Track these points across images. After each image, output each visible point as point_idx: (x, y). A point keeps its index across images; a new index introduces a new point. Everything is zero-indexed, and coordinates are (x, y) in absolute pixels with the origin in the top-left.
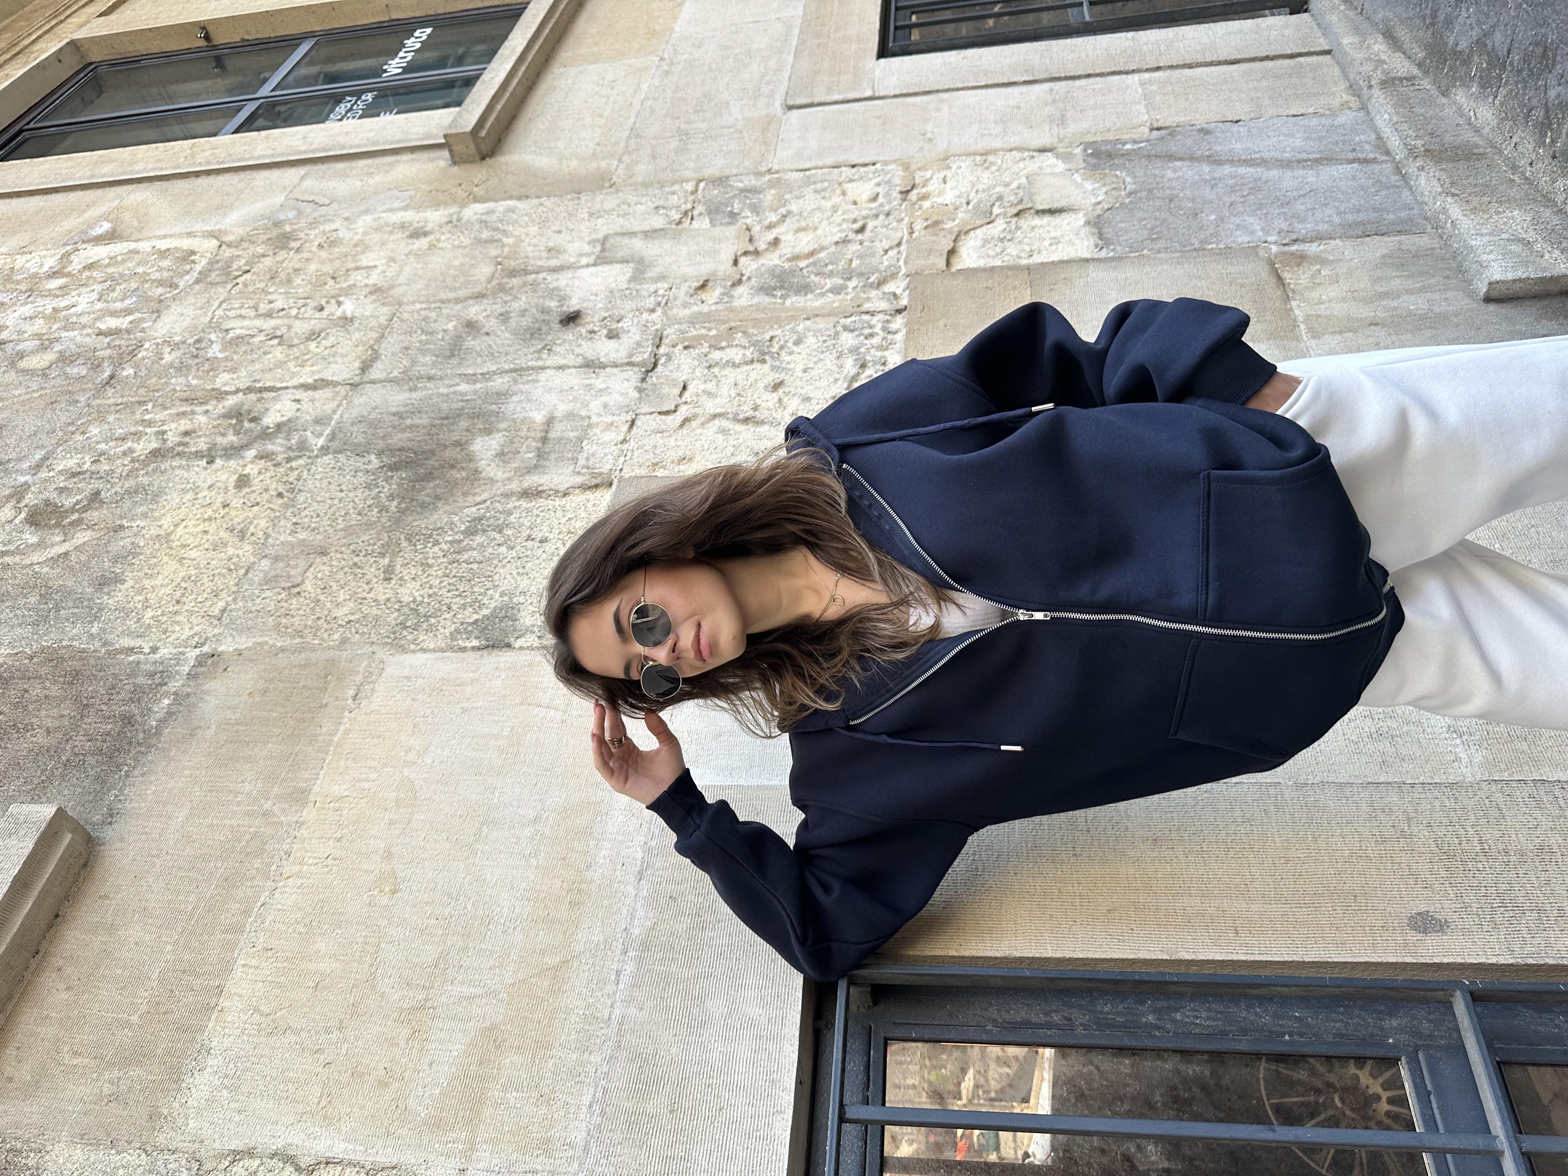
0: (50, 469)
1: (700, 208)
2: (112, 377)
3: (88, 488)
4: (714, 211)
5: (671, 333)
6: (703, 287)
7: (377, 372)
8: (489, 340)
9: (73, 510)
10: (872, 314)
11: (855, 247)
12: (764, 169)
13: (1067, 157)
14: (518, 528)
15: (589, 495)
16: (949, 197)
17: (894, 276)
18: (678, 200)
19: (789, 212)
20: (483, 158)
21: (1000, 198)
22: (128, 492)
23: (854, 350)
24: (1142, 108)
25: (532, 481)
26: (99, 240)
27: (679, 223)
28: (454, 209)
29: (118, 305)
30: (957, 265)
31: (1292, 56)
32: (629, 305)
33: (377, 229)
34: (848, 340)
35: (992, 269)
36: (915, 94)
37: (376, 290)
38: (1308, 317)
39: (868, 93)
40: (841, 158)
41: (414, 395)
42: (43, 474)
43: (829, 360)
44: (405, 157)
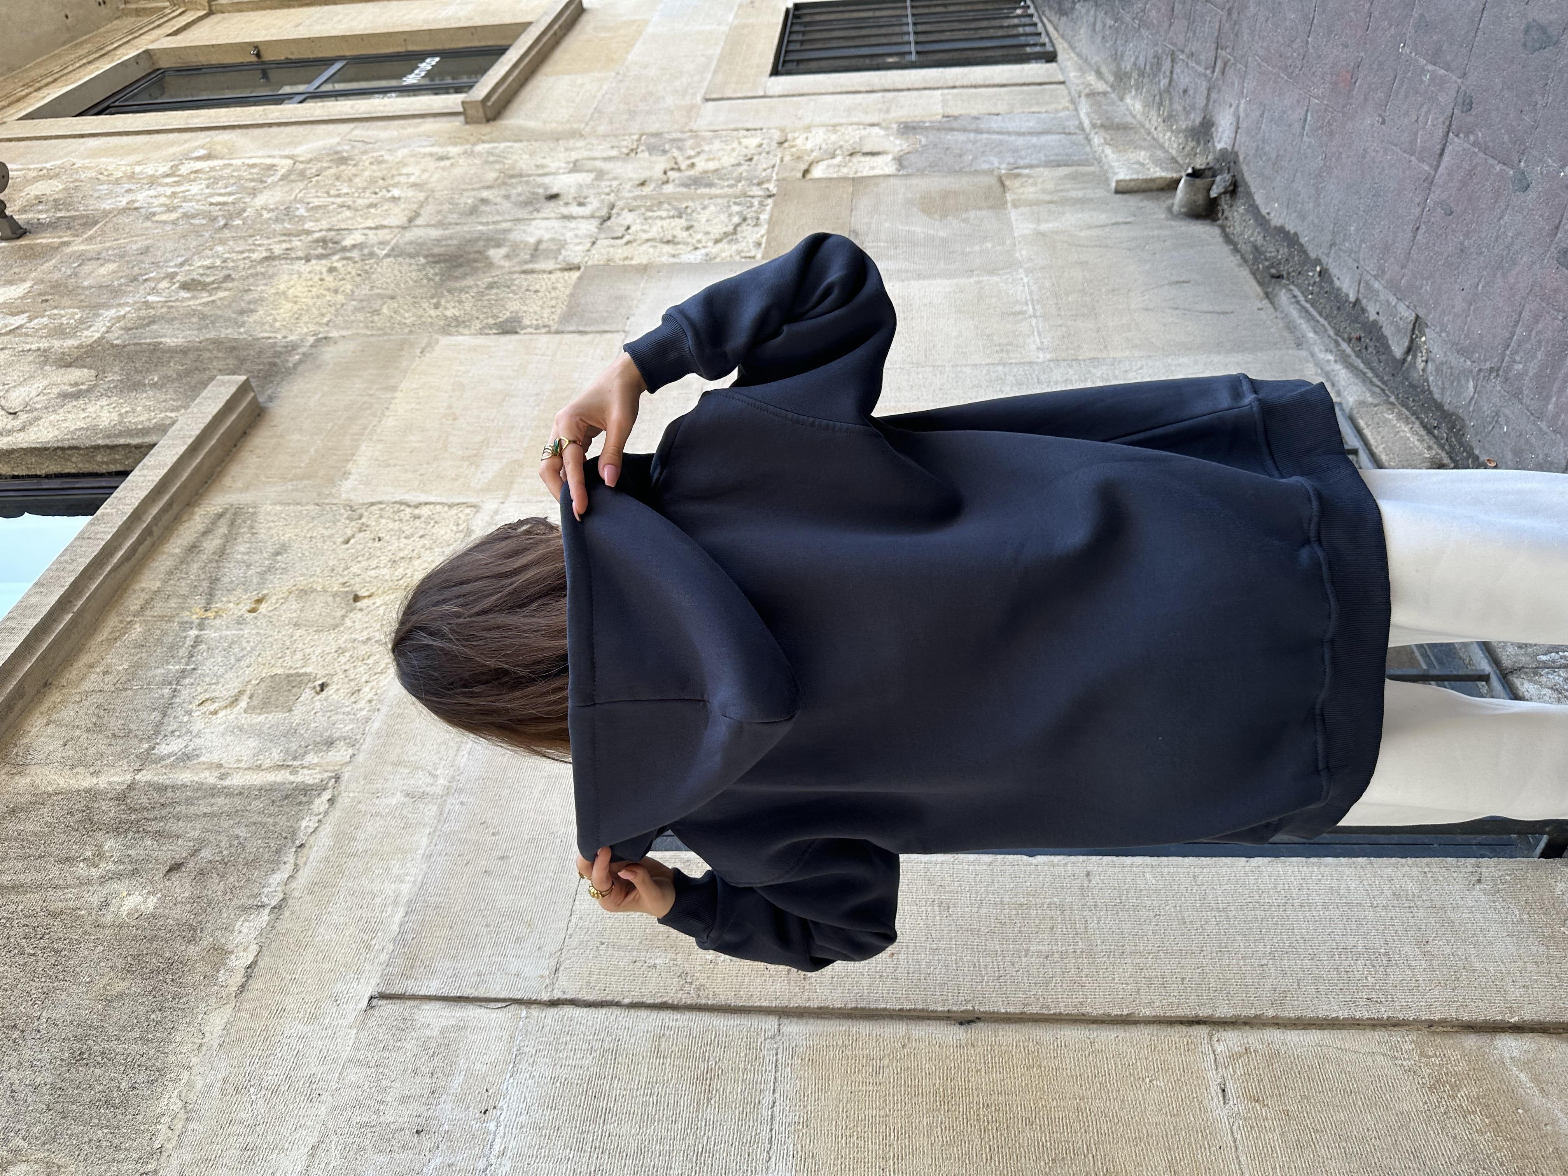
0: (190, 265)
1: (642, 148)
2: (226, 225)
3: (221, 274)
4: (651, 149)
5: (620, 204)
6: (643, 184)
7: (419, 221)
8: (498, 207)
9: (213, 283)
10: (753, 197)
11: (744, 167)
12: (687, 129)
13: (887, 128)
14: (520, 287)
15: (566, 274)
16: (809, 146)
17: (769, 181)
18: (627, 143)
19: (703, 151)
20: (488, 120)
21: (841, 147)
22: (252, 275)
23: (739, 213)
24: (940, 107)
25: (529, 266)
26: (198, 159)
27: (628, 154)
28: (468, 147)
29: (223, 191)
30: (809, 176)
31: (1040, 84)
32: (592, 191)
33: (412, 156)
34: (736, 208)
35: (831, 179)
36: (793, 96)
37: (414, 185)
38: (1013, 200)
39: (761, 93)
40: (740, 125)
41: (447, 232)
42: (187, 268)
43: (723, 217)
44: (430, 120)
